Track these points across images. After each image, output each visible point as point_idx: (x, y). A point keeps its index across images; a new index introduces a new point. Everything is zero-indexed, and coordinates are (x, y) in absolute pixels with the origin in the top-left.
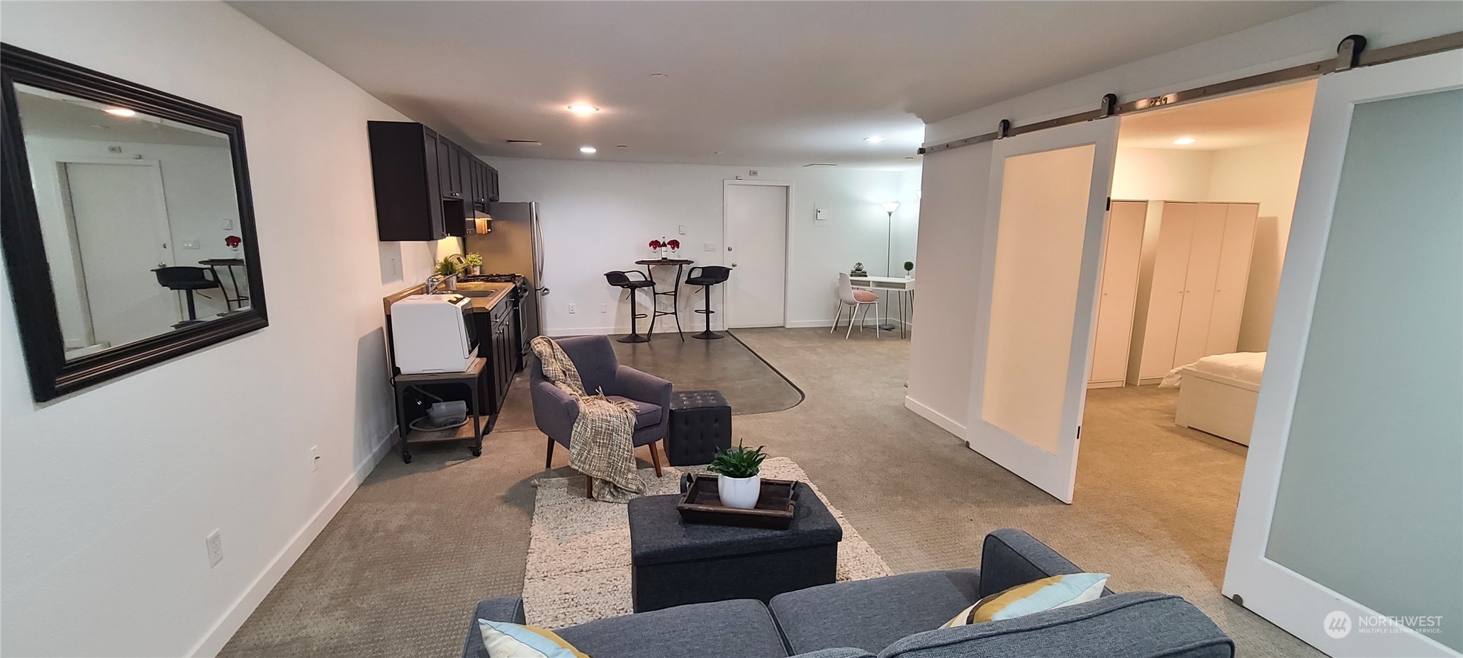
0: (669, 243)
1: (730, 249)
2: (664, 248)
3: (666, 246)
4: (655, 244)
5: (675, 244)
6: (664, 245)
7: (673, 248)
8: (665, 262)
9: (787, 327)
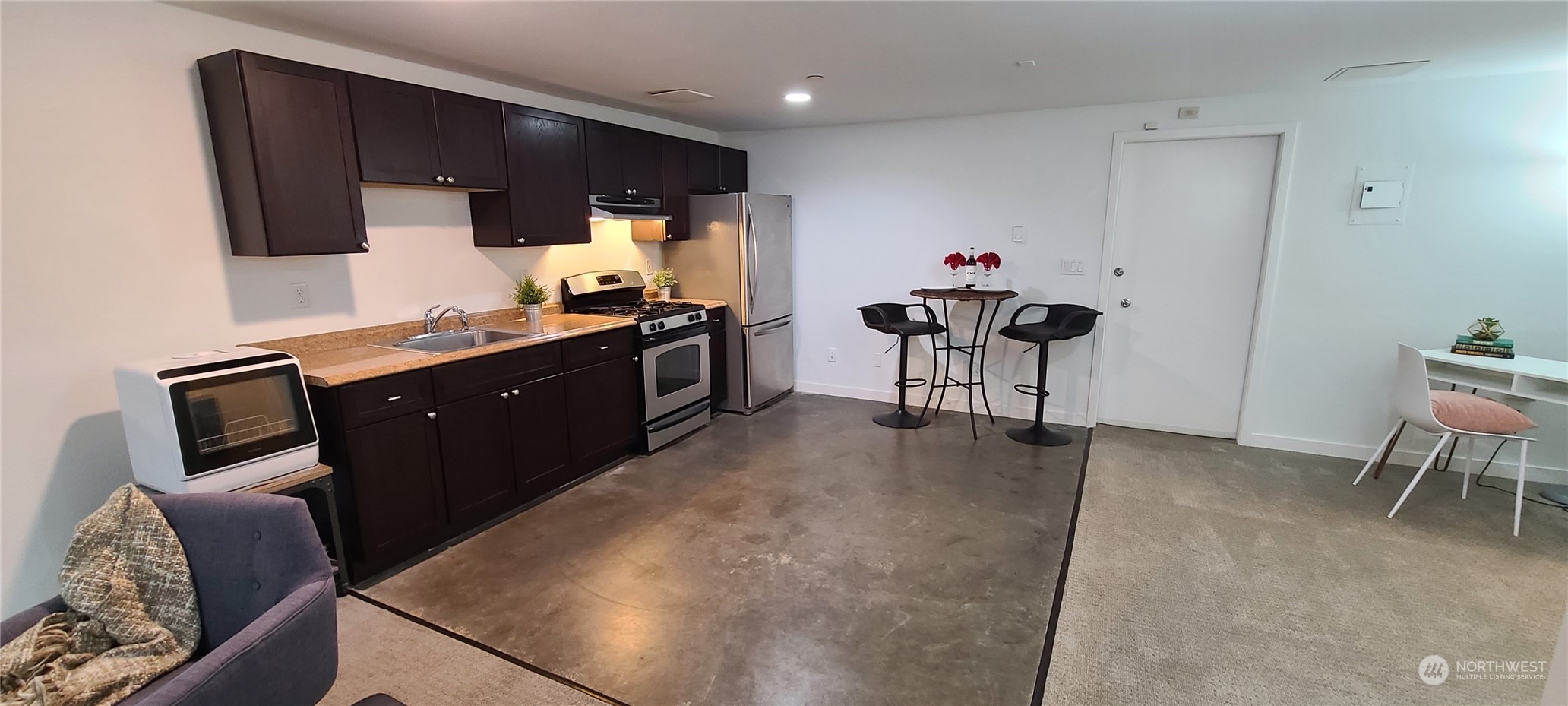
0: (980, 259)
1: (1118, 272)
2: (969, 268)
3: (975, 264)
4: (955, 260)
5: (991, 260)
6: (972, 262)
7: (987, 267)
8: (967, 294)
9: (1241, 442)
